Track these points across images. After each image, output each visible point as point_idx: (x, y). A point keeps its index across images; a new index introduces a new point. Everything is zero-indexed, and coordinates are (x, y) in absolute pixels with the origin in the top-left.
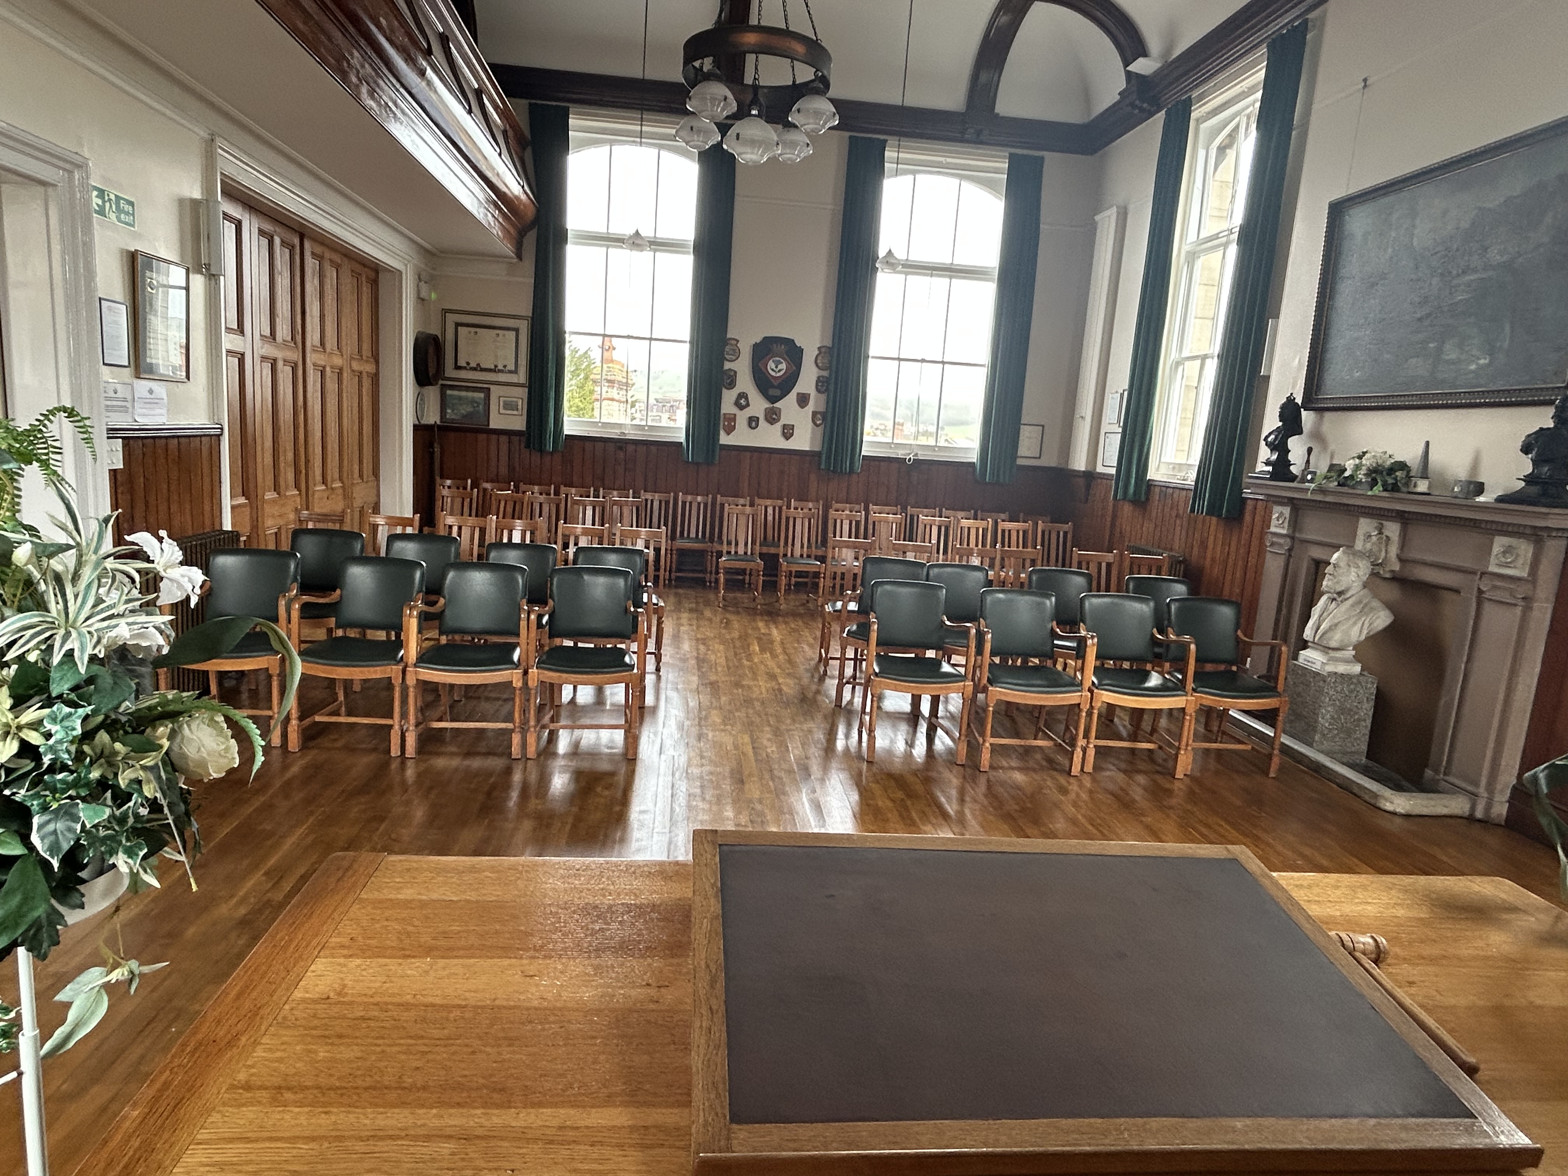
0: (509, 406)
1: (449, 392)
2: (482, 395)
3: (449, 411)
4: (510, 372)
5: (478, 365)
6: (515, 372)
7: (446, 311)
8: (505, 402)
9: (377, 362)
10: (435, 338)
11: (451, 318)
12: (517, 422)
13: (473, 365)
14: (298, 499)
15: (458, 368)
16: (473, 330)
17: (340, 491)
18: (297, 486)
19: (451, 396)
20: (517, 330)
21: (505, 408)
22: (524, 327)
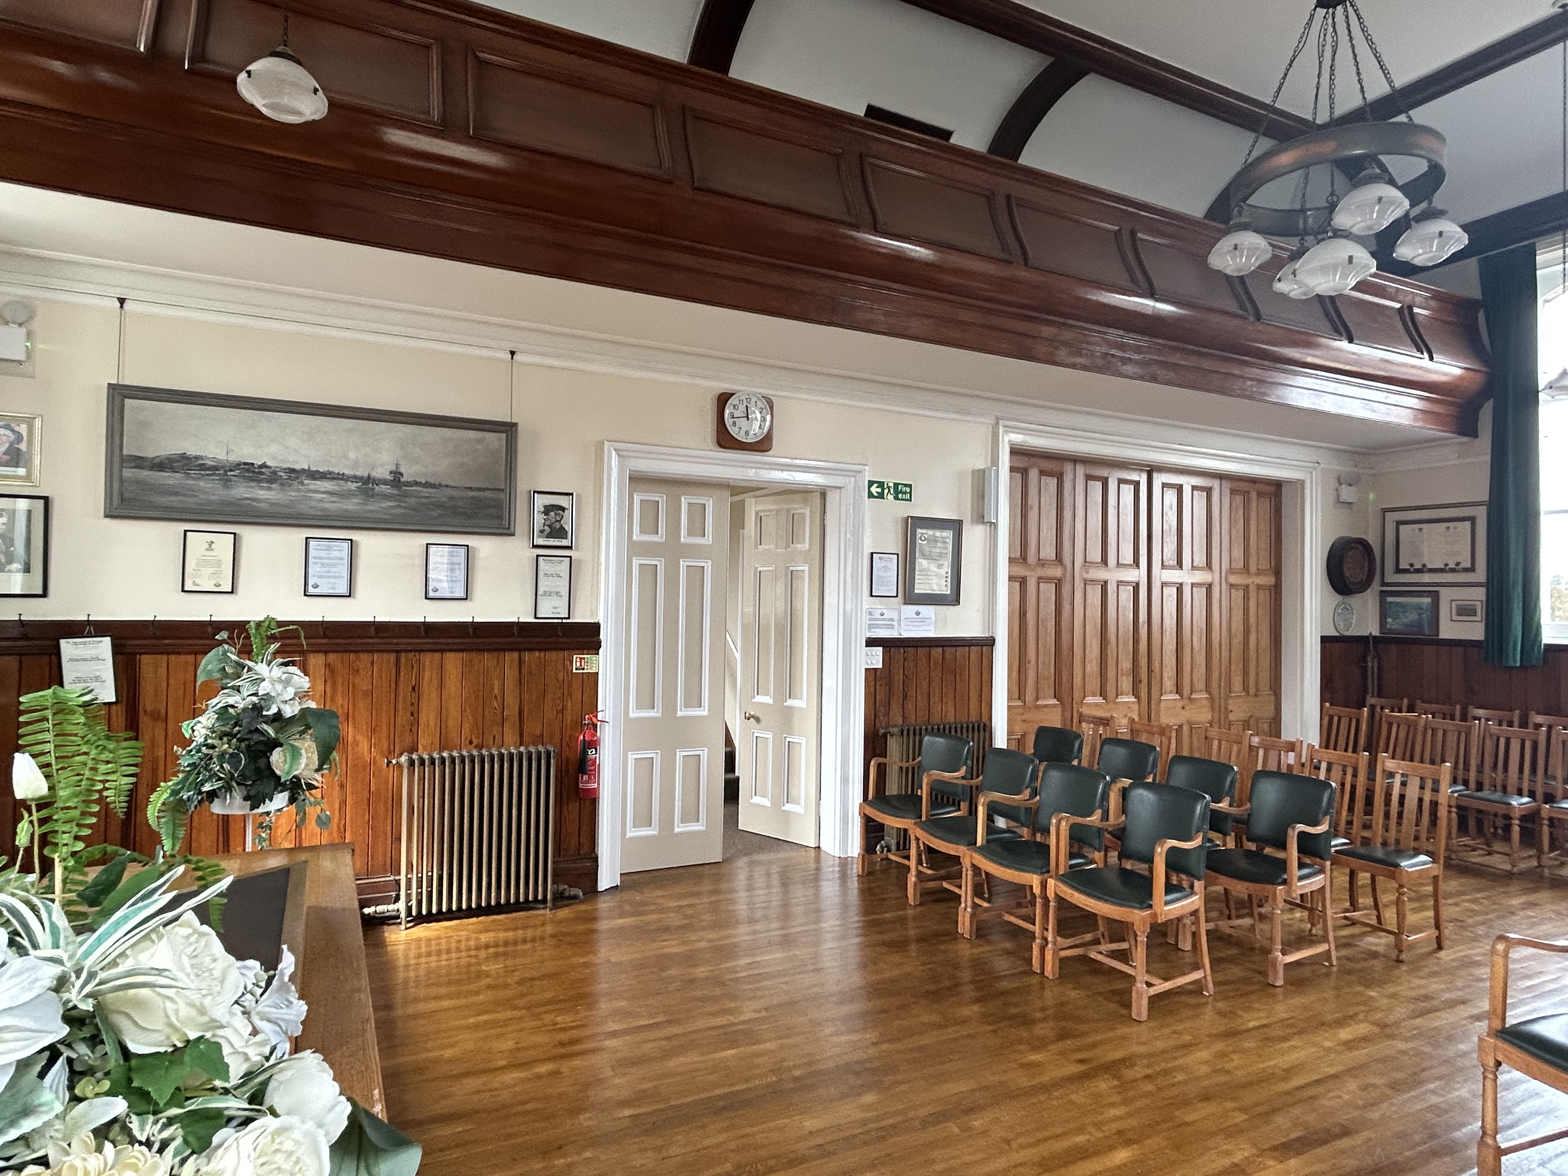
0: (1466, 611)
1: (1389, 599)
2: (1427, 600)
3: (1389, 620)
4: (1466, 570)
5: (1424, 565)
6: (1472, 569)
7: (1385, 511)
8: (1458, 607)
9: (1278, 573)
10: (1363, 544)
11: (1391, 517)
12: (1475, 631)
13: (1418, 566)
14: (1136, 707)
15: (1398, 571)
16: (1416, 527)
17: (1207, 703)
18: (1136, 693)
19: (1391, 603)
20: (1472, 520)
21: (1459, 614)
22: (1481, 514)
